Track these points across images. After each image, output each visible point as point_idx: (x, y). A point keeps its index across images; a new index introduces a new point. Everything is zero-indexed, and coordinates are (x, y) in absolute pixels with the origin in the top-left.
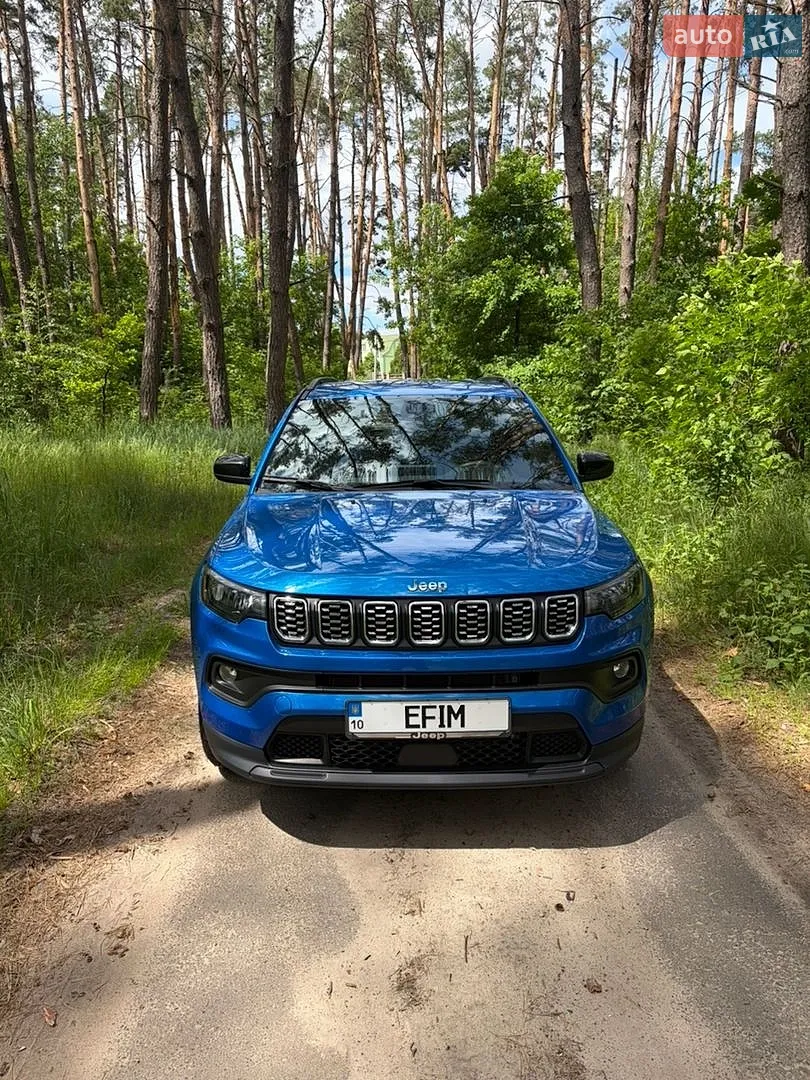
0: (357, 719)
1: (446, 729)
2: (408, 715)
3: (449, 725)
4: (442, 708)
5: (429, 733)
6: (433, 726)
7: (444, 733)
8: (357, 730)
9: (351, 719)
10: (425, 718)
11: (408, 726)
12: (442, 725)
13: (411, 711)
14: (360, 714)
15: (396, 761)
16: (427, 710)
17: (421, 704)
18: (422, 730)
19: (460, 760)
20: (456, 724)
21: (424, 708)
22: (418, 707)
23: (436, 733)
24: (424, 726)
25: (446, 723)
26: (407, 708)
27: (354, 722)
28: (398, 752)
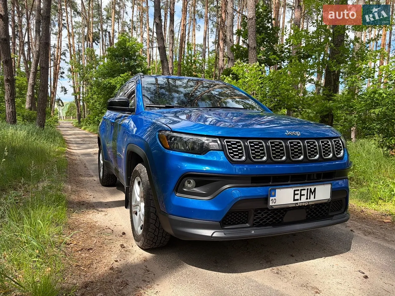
0: (273, 198)
1: (309, 200)
2: (295, 194)
3: (310, 199)
4: (308, 189)
5: (302, 203)
6: (304, 199)
7: (308, 202)
8: (273, 204)
9: (271, 198)
10: (301, 195)
11: (294, 200)
12: (307, 199)
13: (296, 192)
14: (275, 196)
15: (282, 220)
16: (302, 191)
17: (300, 189)
18: (299, 201)
19: (307, 216)
20: (312, 196)
21: (301, 190)
22: (298, 190)
23: (305, 202)
24: (300, 200)
25: (308, 197)
26: (295, 191)
27: (272, 200)
28: (284, 216)
